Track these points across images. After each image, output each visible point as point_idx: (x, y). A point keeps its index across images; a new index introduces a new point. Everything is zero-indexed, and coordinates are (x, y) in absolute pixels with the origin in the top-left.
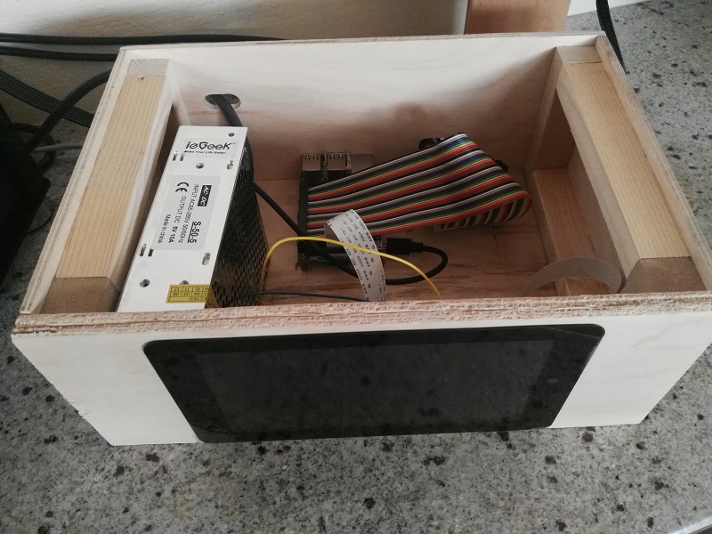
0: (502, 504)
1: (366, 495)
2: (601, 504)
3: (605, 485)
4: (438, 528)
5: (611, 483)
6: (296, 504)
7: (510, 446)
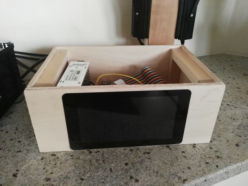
0: (169, 163)
1: (125, 162)
2: (201, 162)
3: (202, 158)
4: (149, 170)
5: (203, 157)
6: (102, 165)
7: (170, 149)
